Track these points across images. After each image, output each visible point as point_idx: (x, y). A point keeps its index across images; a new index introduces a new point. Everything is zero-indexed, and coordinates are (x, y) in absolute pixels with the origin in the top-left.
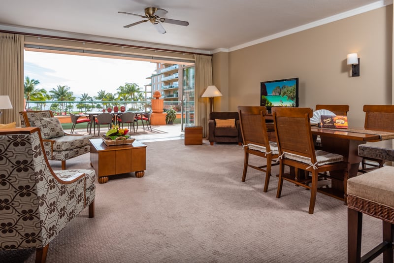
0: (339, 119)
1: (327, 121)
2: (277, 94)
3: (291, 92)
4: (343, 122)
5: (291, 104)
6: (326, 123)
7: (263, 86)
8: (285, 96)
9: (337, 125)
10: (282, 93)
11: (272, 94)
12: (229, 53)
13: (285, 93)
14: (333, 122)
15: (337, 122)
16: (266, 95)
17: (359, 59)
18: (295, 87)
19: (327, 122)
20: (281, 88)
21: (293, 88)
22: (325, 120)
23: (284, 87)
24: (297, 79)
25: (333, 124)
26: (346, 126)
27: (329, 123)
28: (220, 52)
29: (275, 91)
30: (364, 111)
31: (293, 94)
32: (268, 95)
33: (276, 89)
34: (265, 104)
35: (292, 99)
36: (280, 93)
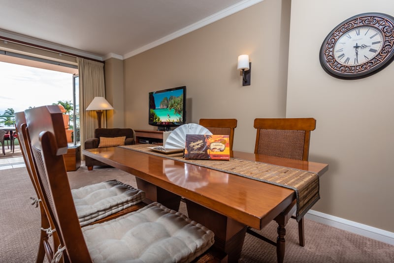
0: (215, 141)
1: (196, 145)
2: (165, 107)
3: (178, 104)
4: (223, 147)
5: (178, 119)
6: (193, 150)
7: (151, 97)
8: (173, 109)
9: (212, 153)
10: (169, 106)
11: (160, 108)
12: (124, 61)
13: (172, 106)
14: (205, 147)
15: (212, 146)
16: (154, 108)
17: (250, 64)
18: (182, 98)
19: (195, 148)
20: (168, 99)
21: (180, 99)
22: (192, 144)
23: (171, 98)
24: (184, 88)
25: (206, 151)
26: (226, 156)
27: (199, 149)
28: (112, 58)
29: (162, 103)
30: (255, 127)
31: (180, 107)
32: (156, 108)
33: (164, 101)
34: (153, 119)
35: (179, 112)
36: (168, 106)
